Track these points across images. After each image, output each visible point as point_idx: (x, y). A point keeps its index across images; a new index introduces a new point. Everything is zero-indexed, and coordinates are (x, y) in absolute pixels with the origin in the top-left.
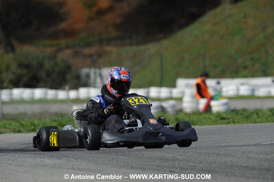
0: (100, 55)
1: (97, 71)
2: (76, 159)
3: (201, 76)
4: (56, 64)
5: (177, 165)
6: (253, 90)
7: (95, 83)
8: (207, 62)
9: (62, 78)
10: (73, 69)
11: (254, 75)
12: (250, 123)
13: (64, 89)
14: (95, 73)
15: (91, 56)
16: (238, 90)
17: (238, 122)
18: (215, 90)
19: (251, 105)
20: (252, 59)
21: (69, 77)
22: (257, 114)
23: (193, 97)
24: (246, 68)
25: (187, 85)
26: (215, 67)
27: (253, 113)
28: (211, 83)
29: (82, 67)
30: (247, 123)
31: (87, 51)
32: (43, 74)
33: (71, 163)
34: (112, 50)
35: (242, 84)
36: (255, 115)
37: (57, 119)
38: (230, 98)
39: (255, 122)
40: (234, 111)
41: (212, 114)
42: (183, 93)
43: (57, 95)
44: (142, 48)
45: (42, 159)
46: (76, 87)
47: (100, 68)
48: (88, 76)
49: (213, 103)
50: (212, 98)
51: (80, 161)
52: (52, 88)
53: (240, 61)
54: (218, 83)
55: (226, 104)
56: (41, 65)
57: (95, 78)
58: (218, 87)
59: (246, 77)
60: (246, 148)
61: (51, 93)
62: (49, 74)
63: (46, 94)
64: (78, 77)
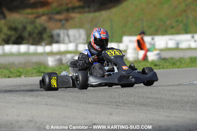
0: (67, 20)
1: (66, 32)
2: (49, 97)
3: (140, 34)
4: (36, 27)
5: (121, 101)
6: (178, 44)
7: (64, 40)
8: (145, 24)
9: (40, 37)
10: (48, 30)
11: (178, 33)
12: (175, 68)
13: (41, 45)
14: (64, 33)
15: (61, 20)
16: (167, 43)
17: (167, 68)
18: (151, 44)
19: (177, 55)
20: (177, 21)
21: (45, 36)
22: (180, 61)
23: (135, 49)
24: (172, 27)
25: (130, 41)
26: (150, 27)
27: (177, 61)
28: (147, 39)
29: (54, 29)
30: (173, 68)
31: (58, 17)
32: (26, 34)
33: (45, 100)
34: (76, 16)
35: (170, 40)
36: (179, 62)
37: (36, 67)
38: (161, 50)
39: (179, 68)
40: (164, 59)
41: (148, 62)
42: (127, 46)
43: (36, 49)
44: (97, 14)
45: (25, 98)
46: (50, 43)
47: (67, 29)
48: (59, 35)
49: (149, 54)
50: (148, 50)
51: (51, 98)
52: (33, 44)
53: (168, 22)
54: (153, 39)
55: (158, 54)
56: (25, 28)
57: (64, 37)
58: (153, 42)
59: (172, 34)
60: (171, 87)
61: (32, 48)
62: (30, 34)
63: (29, 49)
64: (52, 37)
